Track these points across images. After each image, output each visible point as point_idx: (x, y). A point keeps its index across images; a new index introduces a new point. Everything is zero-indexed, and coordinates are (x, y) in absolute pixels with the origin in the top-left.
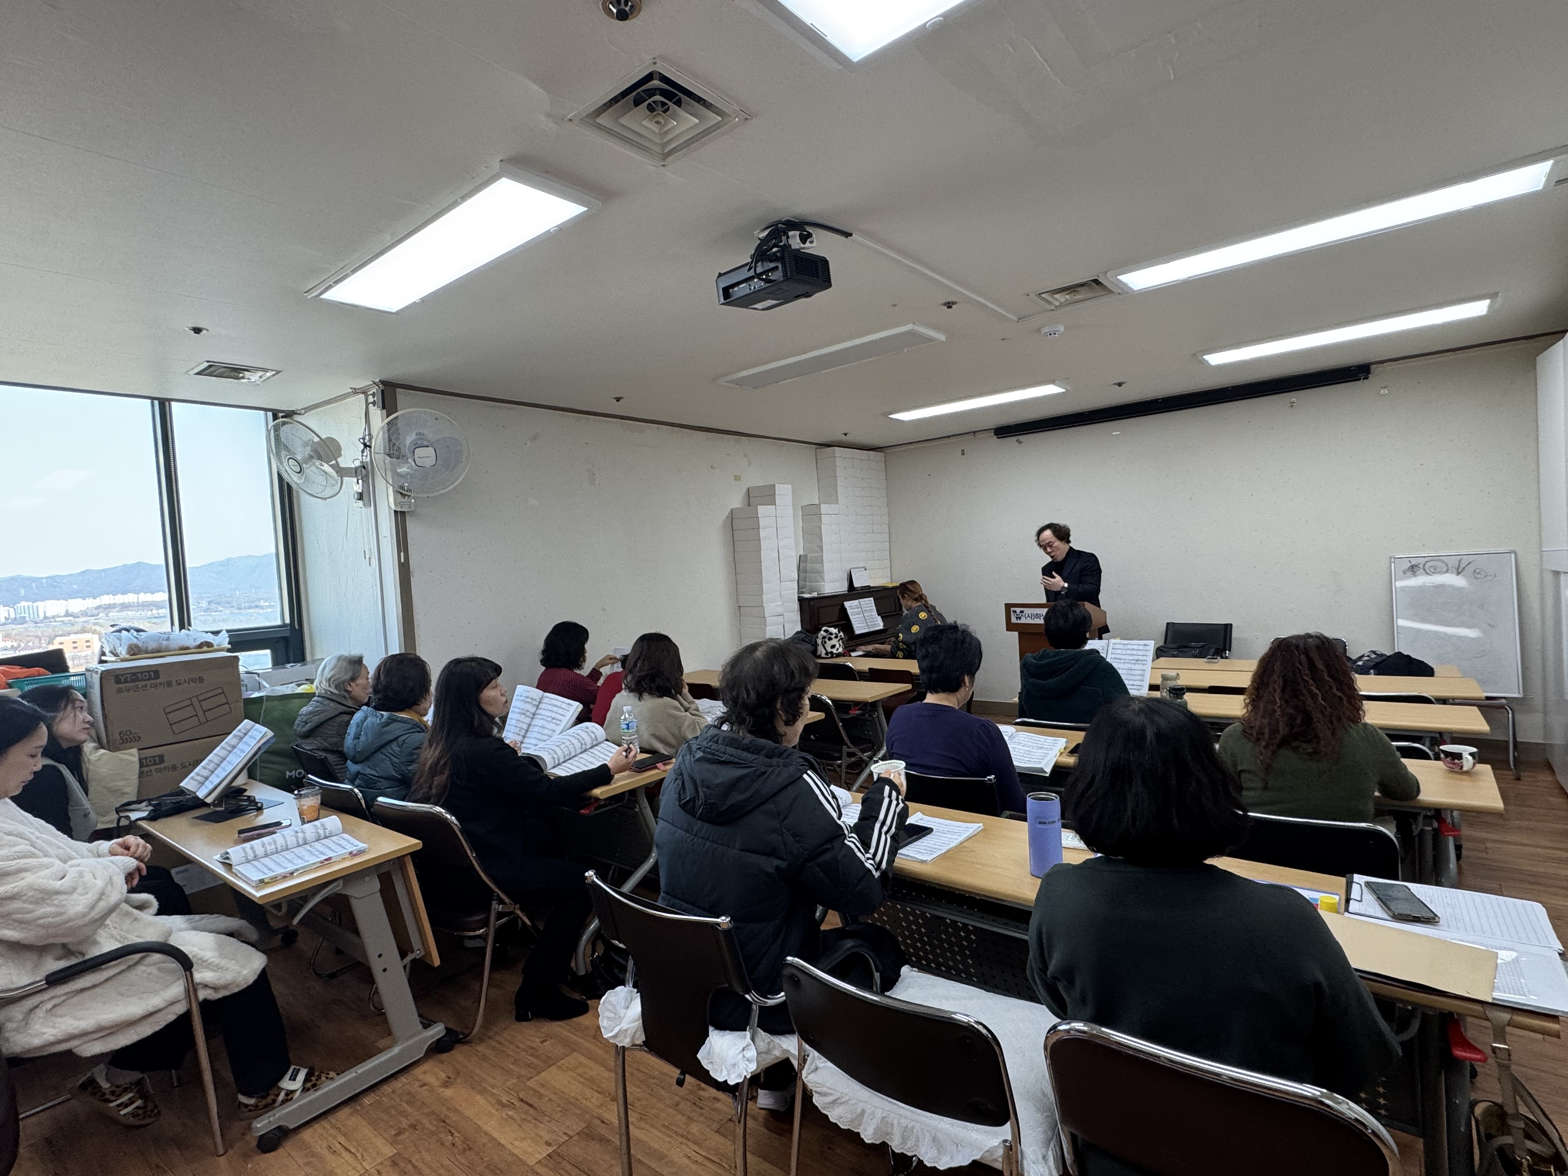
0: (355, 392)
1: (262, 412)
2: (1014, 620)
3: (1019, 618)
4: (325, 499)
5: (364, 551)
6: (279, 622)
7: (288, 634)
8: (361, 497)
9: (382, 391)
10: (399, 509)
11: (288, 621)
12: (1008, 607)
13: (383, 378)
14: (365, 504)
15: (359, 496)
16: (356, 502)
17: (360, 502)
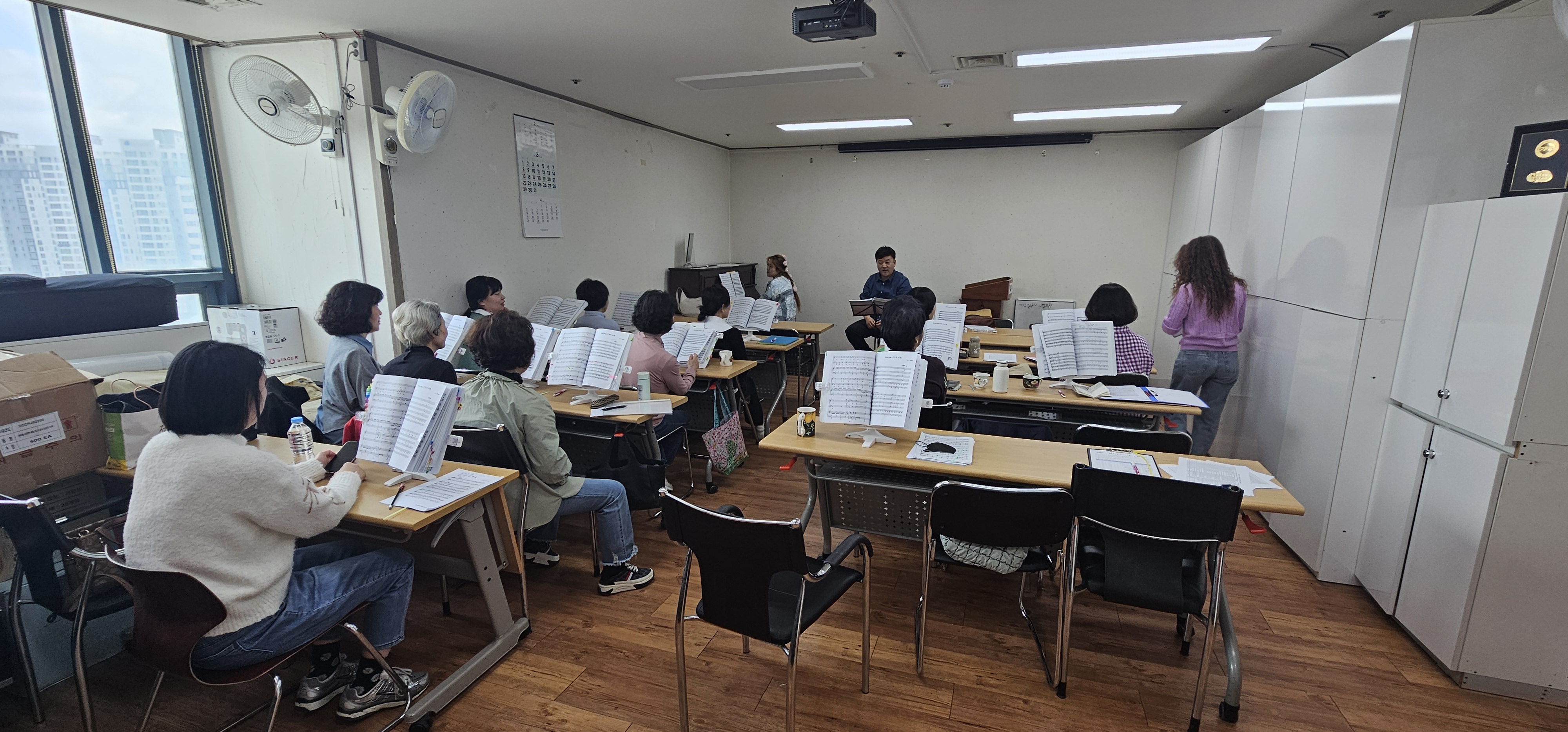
0: (324, 36)
1: (165, 35)
4: (295, 144)
6: (203, 265)
7: (218, 277)
8: (332, 147)
9: (364, 41)
10: (385, 163)
11: (218, 264)
13: (370, 28)
14: (337, 155)
15: (330, 145)
16: (323, 151)
17: (333, 153)
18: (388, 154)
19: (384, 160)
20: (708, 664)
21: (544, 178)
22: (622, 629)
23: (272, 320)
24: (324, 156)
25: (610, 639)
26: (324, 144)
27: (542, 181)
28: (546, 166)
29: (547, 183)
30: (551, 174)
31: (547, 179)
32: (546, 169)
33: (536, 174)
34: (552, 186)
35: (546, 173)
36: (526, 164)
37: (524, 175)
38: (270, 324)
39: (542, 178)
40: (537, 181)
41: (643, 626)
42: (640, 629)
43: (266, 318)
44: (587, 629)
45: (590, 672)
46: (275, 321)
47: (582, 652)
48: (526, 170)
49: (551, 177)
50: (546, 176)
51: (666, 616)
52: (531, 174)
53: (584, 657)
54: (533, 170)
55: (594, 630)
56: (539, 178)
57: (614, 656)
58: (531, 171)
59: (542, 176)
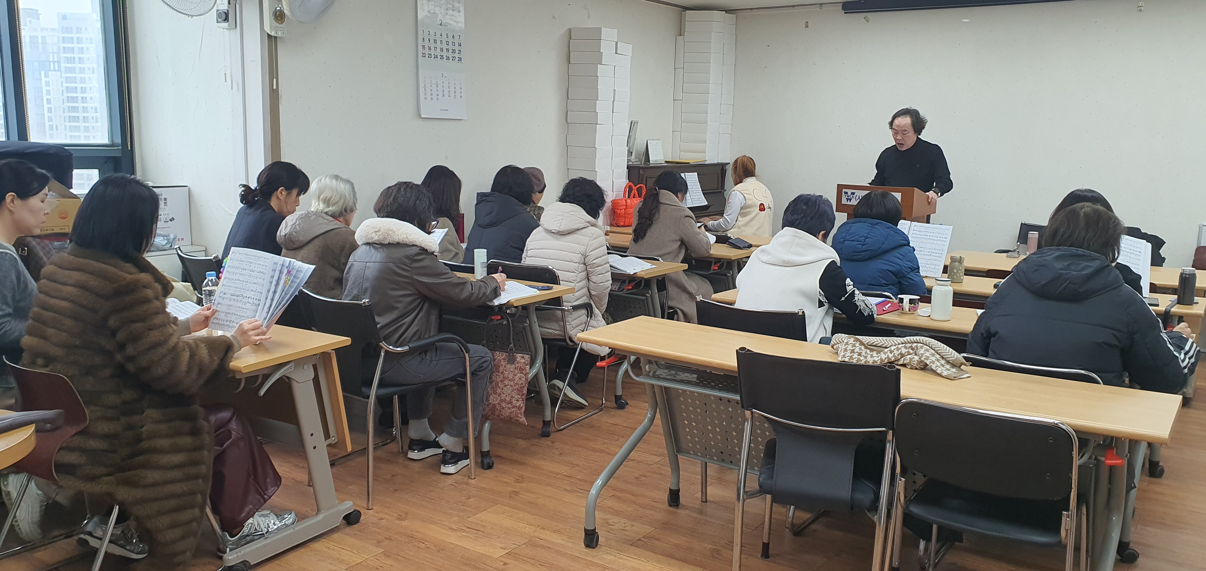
2: (844, 201)
3: (849, 199)
4: (192, 16)
5: (225, 74)
6: (108, 141)
7: (120, 155)
8: (225, 17)
10: (273, 34)
11: (118, 141)
12: (840, 187)
14: (229, 27)
15: (224, 16)
16: (218, 22)
17: (225, 25)
18: (275, 24)
19: (271, 30)
20: (505, 564)
21: (448, 50)
22: (433, 526)
24: (219, 27)
25: (418, 532)
26: (219, 15)
27: (445, 54)
28: (450, 36)
29: (450, 55)
30: (457, 45)
31: (451, 51)
32: (450, 40)
33: (438, 45)
34: (457, 59)
35: (450, 44)
36: (426, 33)
37: (424, 46)
39: (445, 50)
40: (438, 53)
41: (455, 527)
42: (451, 529)
44: (398, 522)
45: (386, 555)
47: (386, 538)
48: (426, 40)
49: (457, 48)
50: (451, 47)
51: (482, 521)
52: (432, 45)
53: (386, 542)
54: (435, 41)
55: (405, 523)
56: (442, 50)
57: (415, 545)
58: (432, 41)
59: (445, 47)
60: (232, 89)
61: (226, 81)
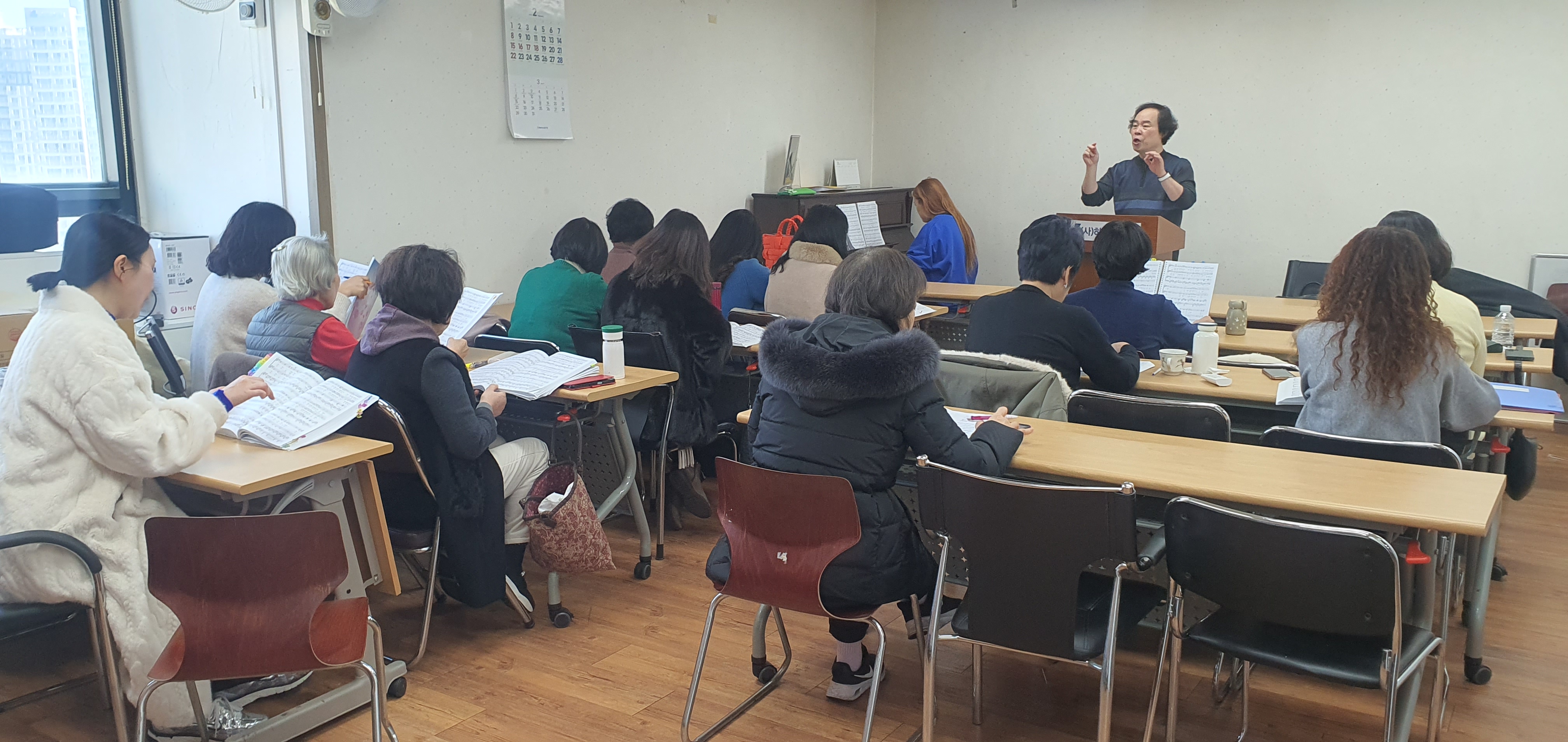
4: (208, 12)
5: (254, 88)
6: (98, 180)
7: (115, 196)
10: (315, 33)
11: (113, 178)
14: (257, 24)
15: (249, 11)
16: (241, 18)
17: (251, 21)
18: (318, 20)
19: (312, 30)
21: (544, 48)
23: (177, 252)
24: (243, 25)
26: (242, 9)
27: (540, 53)
28: (547, 30)
29: (548, 54)
30: (556, 41)
31: (548, 49)
32: (547, 34)
33: (532, 42)
34: (556, 60)
35: (547, 40)
36: (516, 26)
37: (513, 44)
38: (173, 259)
39: (540, 48)
40: (533, 53)
43: (169, 249)
46: (179, 255)
48: (516, 36)
49: (556, 45)
50: (548, 44)
51: (611, 667)
52: (524, 42)
54: (528, 37)
56: (537, 48)
57: (526, 702)
58: (524, 37)
59: (540, 44)
60: (263, 107)
61: (255, 98)
